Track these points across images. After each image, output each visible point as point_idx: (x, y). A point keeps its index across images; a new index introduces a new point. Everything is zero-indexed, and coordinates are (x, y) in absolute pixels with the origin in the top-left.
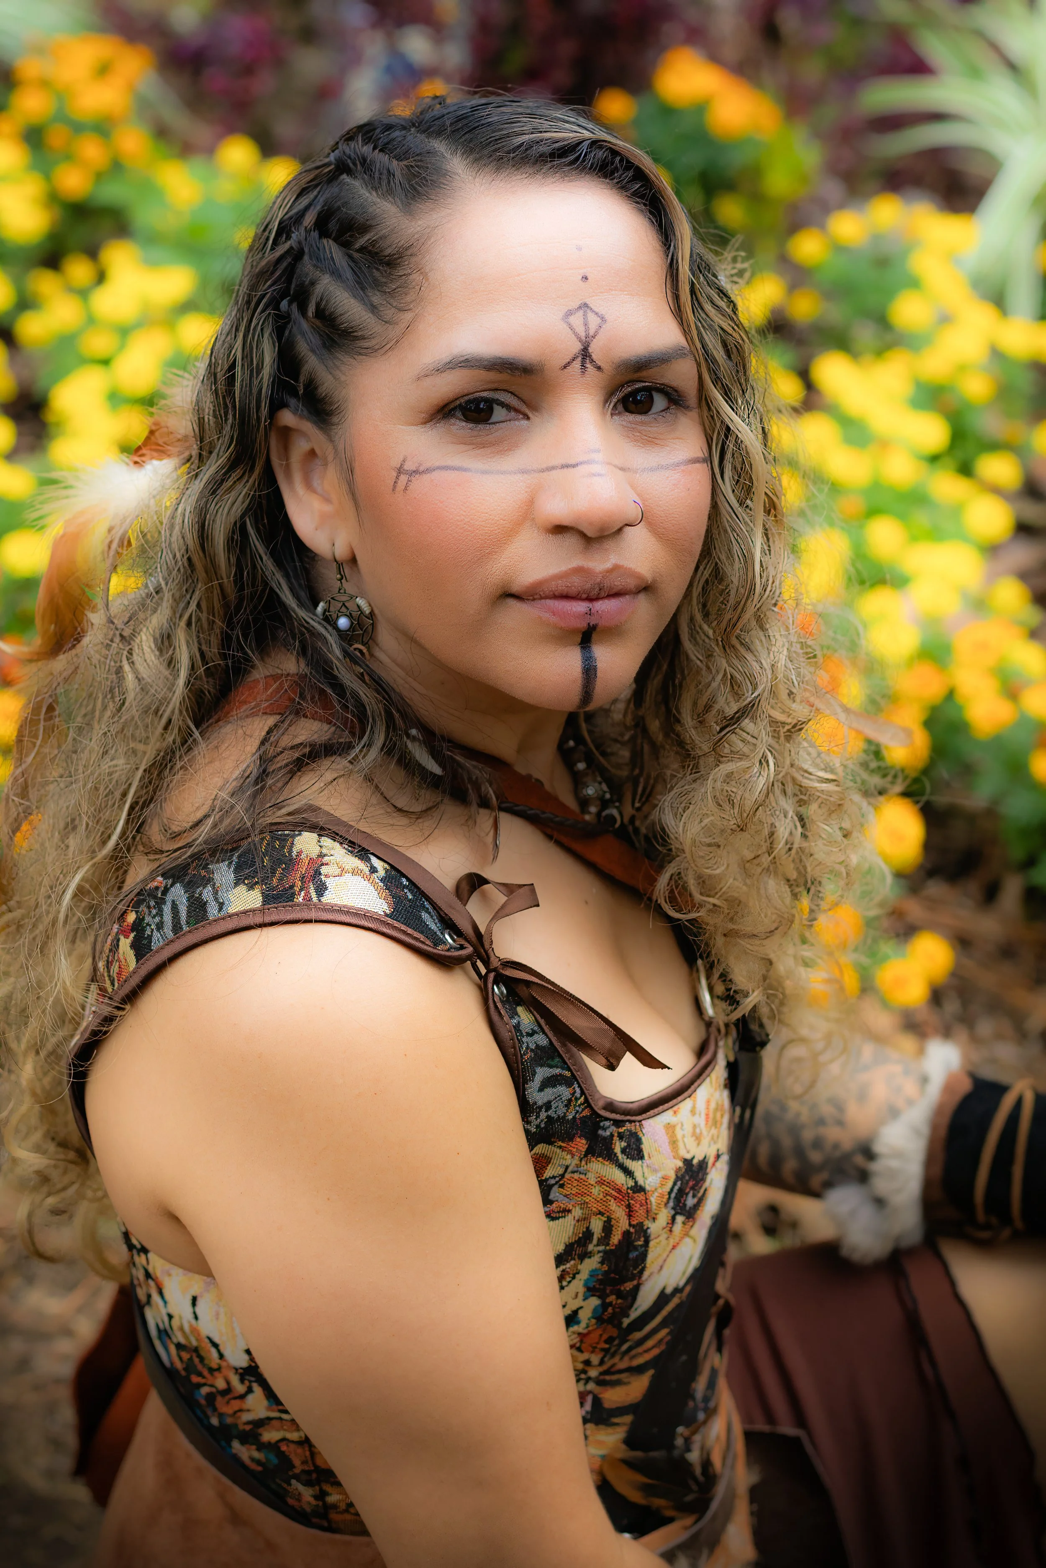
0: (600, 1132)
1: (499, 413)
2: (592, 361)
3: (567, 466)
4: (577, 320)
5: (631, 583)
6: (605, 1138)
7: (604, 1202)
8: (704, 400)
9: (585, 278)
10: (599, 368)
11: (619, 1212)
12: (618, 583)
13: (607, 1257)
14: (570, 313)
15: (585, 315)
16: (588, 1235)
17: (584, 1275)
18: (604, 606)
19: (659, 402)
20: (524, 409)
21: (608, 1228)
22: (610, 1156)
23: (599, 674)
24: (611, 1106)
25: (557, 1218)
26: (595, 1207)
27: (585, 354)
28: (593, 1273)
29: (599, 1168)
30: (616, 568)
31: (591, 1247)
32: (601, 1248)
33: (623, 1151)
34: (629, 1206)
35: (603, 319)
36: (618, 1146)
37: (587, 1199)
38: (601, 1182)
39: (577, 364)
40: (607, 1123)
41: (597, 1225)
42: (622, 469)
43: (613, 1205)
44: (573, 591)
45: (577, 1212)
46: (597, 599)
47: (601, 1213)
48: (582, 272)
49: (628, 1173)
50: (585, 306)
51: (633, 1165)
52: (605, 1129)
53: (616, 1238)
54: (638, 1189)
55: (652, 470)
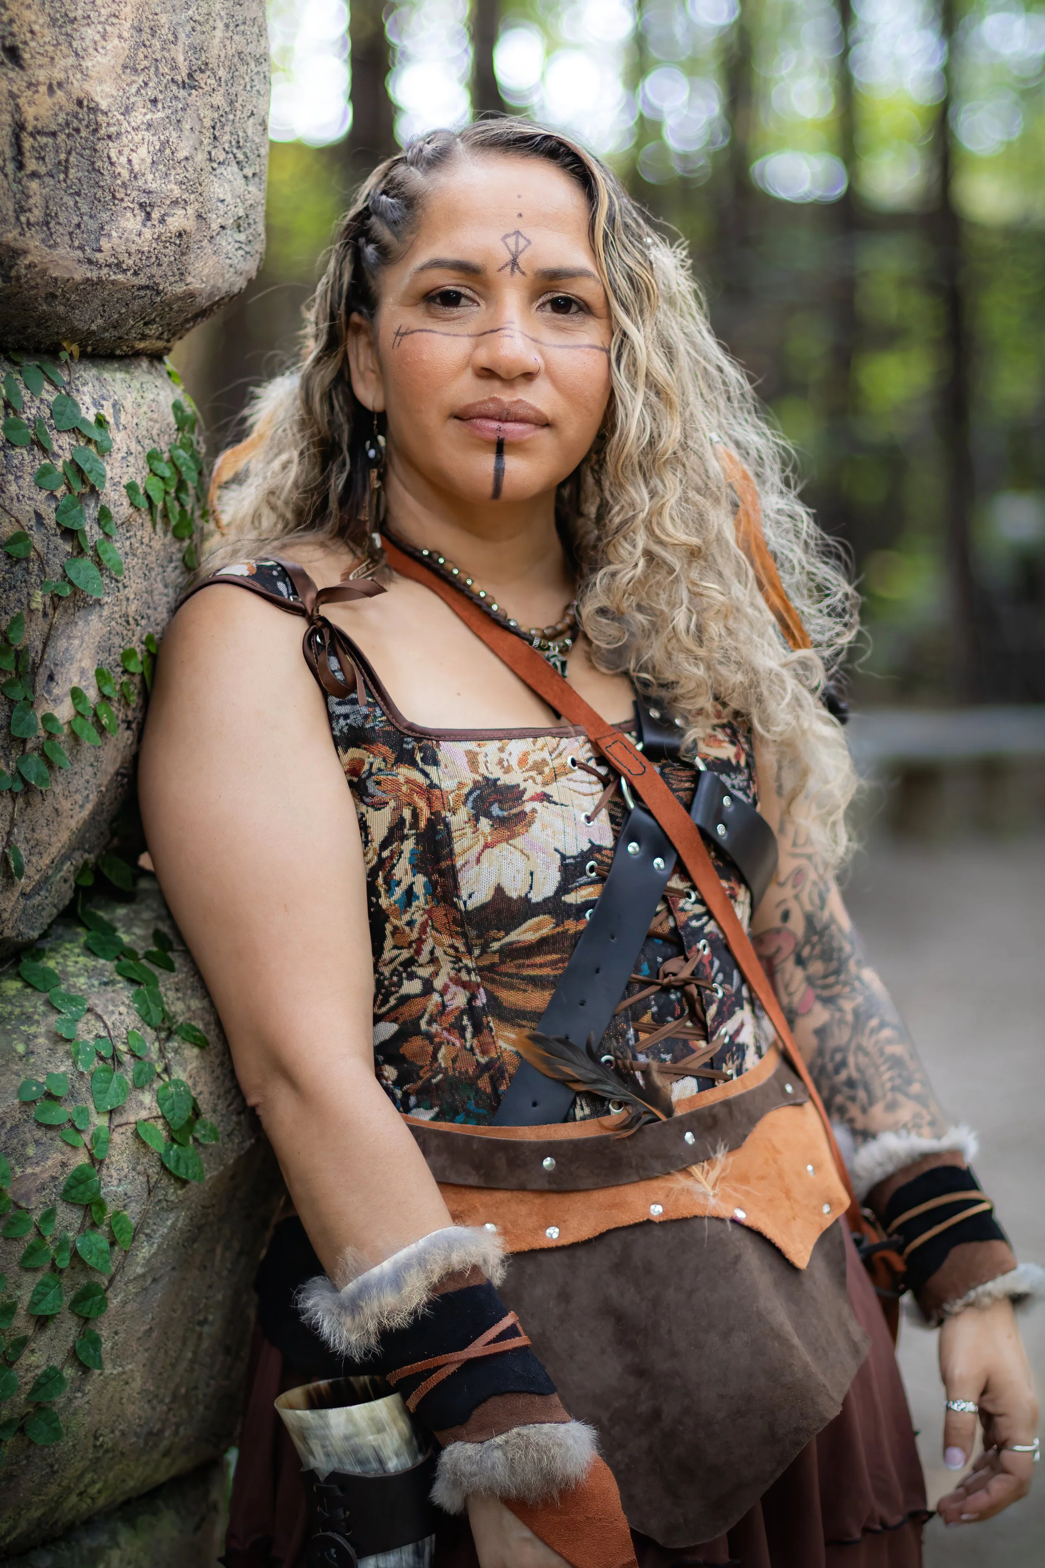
0: (405, 746)
1: (463, 301)
2: (519, 268)
3: (493, 331)
4: (511, 241)
5: (531, 414)
6: (408, 750)
7: (410, 795)
8: (609, 315)
9: (520, 215)
10: (523, 273)
11: (422, 804)
12: (522, 412)
13: (419, 838)
14: (507, 236)
15: (517, 239)
16: (402, 821)
17: (406, 854)
18: (509, 426)
19: (574, 308)
20: (477, 298)
21: (415, 815)
22: (413, 764)
23: (506, 473)
24: (411, 727)
25: (380, 809)
26: (405, 799)
27: (514, 263)
28: (413, 853)
29: (404, 772)
30: (519, 401)
31: (406, 831)
32: (413, 832)
33: (422, 759)
34: (428, 799)
35: (529, 242)
36: (418, 757)
37: (399, 794)
38: (408, 781)
39: (508, 269)
40: (410, 739)
41: (407, 813)
42: (533, 340)
43: (416, 798)
44: (491, 413)
45: (392, 804)
46: (506, 421)
47: (410, 804)
48: (519, 211)
49: (426, 775)
50: (517, 233)
51: (429, 769)
52: (408, 743)
53: (423, 824)
54: (432, 786)
55: (560, 347)
